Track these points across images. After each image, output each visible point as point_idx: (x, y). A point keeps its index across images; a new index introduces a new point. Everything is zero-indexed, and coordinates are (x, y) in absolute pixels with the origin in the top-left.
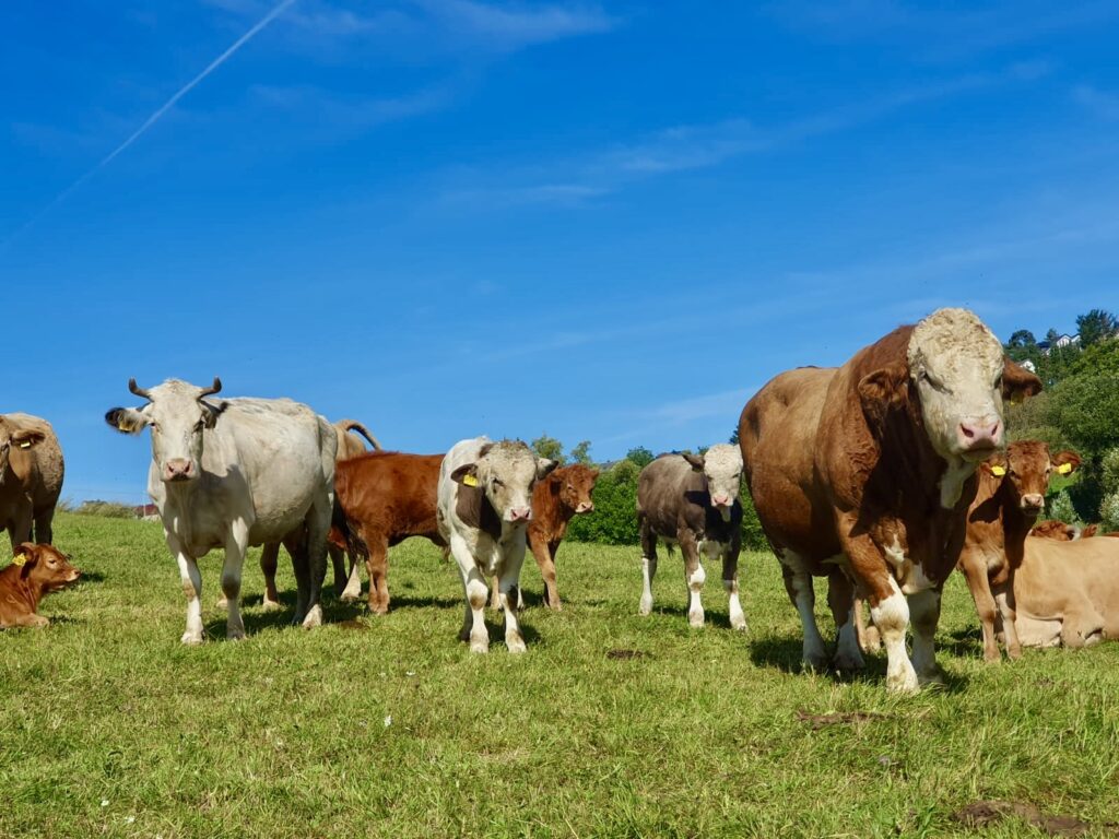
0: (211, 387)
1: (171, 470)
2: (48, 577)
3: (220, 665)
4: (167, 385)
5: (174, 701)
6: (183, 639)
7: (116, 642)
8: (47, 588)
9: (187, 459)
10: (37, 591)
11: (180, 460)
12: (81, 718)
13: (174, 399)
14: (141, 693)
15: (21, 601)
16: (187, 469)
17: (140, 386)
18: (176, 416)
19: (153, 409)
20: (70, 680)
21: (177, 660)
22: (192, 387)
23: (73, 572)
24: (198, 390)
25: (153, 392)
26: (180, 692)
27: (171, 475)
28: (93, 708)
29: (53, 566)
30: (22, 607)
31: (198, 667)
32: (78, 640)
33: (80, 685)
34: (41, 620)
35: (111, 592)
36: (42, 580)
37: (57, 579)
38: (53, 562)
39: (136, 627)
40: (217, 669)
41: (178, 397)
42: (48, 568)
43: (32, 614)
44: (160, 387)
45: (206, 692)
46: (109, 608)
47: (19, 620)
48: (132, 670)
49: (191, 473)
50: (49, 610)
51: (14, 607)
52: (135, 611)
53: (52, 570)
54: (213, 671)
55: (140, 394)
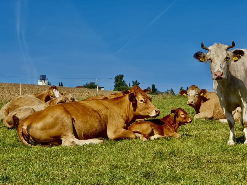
0: (231, 45)
1: (216, 75)
2: (181, 120)
3: (240, 153)
4: (215, 45)
5: (220, 165)
6: (228, 143)
7: (203, 143)
8: (181, 124)
9: (222, 71)
10: (177, 125)
11: (219, 71)
12: (187, 169)
13: (217, 50)
14: (209, 161)
15: (171, 128)
16: (222, 75)
17: (205, 46)
18: (218, 56)
19: (210, 54)
20: (184, 156)
21: (224, 150)
22: (224, 45)
23: (190, 119)
24: (227, 46)
25: (210, 48)
26: (223, 162)
27: (216, 77)
28: (191, 166)
29: (183, 116)
30: (172, 130)
31: (231, 153)
32: (190, 142)
33: (188, 158)
34: (178, 135)
35: (205, 126)
36: (178, 121)
37: (184, 121)
38: (183, 115)
39: (211, 138)
40: (238, 154)
41: (219, 49)
42: (181, 117)
43: (175, 133)
44: (213, 46)
45: (233, 162)
46: (204, 131)
47: (170, 135)
48: (207, 153)
49: (223, 77)
50: (182, 132)
51: (169, 130)
52: (213, 132)
53: (182, 118)
54: (237, 155)
55: (205, 49)
